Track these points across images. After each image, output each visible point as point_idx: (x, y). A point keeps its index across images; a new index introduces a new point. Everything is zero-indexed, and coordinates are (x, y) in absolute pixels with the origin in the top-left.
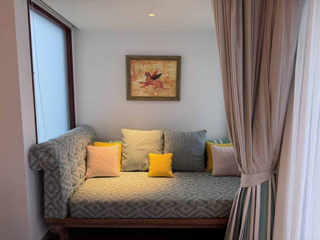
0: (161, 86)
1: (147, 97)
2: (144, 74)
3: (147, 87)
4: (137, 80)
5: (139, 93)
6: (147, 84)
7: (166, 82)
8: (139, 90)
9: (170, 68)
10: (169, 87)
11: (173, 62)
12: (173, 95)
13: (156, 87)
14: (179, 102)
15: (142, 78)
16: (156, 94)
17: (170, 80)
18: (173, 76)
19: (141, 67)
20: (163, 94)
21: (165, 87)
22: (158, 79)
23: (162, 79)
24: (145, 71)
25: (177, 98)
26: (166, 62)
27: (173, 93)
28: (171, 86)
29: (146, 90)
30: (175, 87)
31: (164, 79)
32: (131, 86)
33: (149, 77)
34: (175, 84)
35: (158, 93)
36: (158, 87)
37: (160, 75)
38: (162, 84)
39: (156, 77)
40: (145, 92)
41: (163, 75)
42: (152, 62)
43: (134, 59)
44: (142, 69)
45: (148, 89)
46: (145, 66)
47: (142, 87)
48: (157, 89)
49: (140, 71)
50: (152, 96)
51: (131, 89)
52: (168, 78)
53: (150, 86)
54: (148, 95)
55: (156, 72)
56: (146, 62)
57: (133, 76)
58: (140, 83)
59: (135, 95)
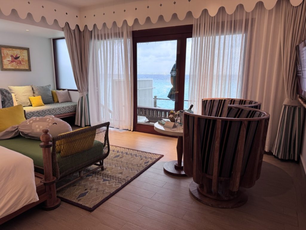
0: (20, 63)
1: (13, 69)
2: (10, 56)
3: (12, 63)
4: (6, 59)
5: (8, 67)
6: (12, 62)
7: (23, 61)
8: (8, 65)
9: (24, 53)
10: (25, 64)
11: (25, 50)
12: (28, 68)
13: (18, 63)
14: (31, 72)
15: (9, 58)
16: (18, 67)
17: (25, 60)
18: (26, 58)
19: (8, 52)
20: (22, 67)
21: (23, 64)
22: (18, 59)
23: (20, 59)
24: (10, 54)
25: (29, 70)
26: (21, 50)
27: (27, 67)
28: (26, 63)
29: (12, 65)
30: (28, 64)
31: (21, 59)
32: (3, 62)
33: (13, 58)
34: (27, 62)
35: (19, 67)
36: (19, 64)
37: (19, 57)
38: (20, 62)
39: (17, 58)
40: (12, 66)
41: (20, 57)
42: (14, 50)
43: (3, 47)
44: (8, 53)
45: (13, 64)
46: (10, 51)
47: (9, 63)
48: (18, 64)
49: (7, 54)
50: (16, 68)
51: (3, 64)
52: (23, 59)
53: (14, 63)
54: (14, 68)
55: (17, 55)
56: (10, 49)
57: (4, 57)
58: (8, 61)
59: (6, 68)
